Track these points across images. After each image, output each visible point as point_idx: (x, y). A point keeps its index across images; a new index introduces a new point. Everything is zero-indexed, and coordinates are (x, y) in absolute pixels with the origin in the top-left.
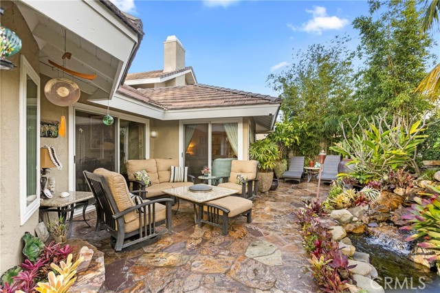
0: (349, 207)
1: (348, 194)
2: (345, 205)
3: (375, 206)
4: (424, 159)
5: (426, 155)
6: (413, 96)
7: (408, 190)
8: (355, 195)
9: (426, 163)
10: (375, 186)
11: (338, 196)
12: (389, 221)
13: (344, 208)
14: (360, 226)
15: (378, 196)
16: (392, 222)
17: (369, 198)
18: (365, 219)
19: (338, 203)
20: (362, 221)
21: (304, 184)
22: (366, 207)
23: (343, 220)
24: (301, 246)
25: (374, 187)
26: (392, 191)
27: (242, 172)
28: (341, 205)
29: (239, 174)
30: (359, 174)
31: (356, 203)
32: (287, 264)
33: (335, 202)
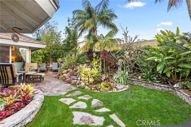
0: (66, 74)
1: (66, 71)
3: (71, 72)
4: (77, 63)
6: (76, 49)
7: (76, 69)
9: (78, 64)
10: (70, 68)
11: (64, 71)
12: (73, 75)
15: (71, 70)
18: (69, 75)
21: (47, 72)
22: (69, 73)
26: (73, 69)
27: (31, 67)
28: (64, 73)
29: (30, 68)
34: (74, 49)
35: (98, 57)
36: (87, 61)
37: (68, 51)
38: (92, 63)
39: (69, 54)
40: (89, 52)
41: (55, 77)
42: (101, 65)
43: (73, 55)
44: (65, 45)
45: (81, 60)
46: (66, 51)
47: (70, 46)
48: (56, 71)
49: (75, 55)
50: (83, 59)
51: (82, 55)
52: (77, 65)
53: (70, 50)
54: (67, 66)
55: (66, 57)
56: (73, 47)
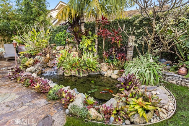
0: (32, 66)
1: (31, 61)
2: (31, 65)
3: (42, 62)
4: (51, 43)
5: (51, 42)
7: (50, 55)
8: (34, 60)
9: (52, 45)
11: (27, 62)
12: (48, 67)
13: (31, 66)
14: (39, 72)
15: (42, 59)
16: (49, 66)
17: (40, 60)
18: (40, 68)
19: (28, 65)
20: (39, 70)
22: (39, 64)
23: (33, 71)
24: (22, 87)
25: (40, 55)
26: (46, 56)
28: (29, 66)
30: (30, 51)
31: (35, 63)
32: (21, 95)
33: (26, 65)
34: (41, 18)
35: (90, 33)
36: (71, 40)
37: (31, 23)
38: (81, 43)
39: (33, 28)
40: (74, 22)
41: (9, 78)
42: (96, 46)
43: (42, 30)
44: (22, 11)
45: (57, 38)
46: (27, 23)
47: (32, 12)
48: (12, 59)
49: (46, 29)
50: (61, 37)
51: (59, 30)
52: (52, 48)
53: (34, 19)
54: (32, 50)
55: (27, 33)
56: (40, 15)
